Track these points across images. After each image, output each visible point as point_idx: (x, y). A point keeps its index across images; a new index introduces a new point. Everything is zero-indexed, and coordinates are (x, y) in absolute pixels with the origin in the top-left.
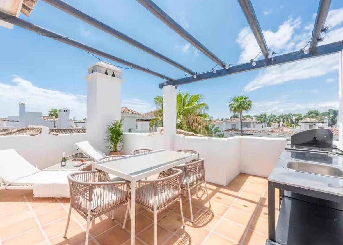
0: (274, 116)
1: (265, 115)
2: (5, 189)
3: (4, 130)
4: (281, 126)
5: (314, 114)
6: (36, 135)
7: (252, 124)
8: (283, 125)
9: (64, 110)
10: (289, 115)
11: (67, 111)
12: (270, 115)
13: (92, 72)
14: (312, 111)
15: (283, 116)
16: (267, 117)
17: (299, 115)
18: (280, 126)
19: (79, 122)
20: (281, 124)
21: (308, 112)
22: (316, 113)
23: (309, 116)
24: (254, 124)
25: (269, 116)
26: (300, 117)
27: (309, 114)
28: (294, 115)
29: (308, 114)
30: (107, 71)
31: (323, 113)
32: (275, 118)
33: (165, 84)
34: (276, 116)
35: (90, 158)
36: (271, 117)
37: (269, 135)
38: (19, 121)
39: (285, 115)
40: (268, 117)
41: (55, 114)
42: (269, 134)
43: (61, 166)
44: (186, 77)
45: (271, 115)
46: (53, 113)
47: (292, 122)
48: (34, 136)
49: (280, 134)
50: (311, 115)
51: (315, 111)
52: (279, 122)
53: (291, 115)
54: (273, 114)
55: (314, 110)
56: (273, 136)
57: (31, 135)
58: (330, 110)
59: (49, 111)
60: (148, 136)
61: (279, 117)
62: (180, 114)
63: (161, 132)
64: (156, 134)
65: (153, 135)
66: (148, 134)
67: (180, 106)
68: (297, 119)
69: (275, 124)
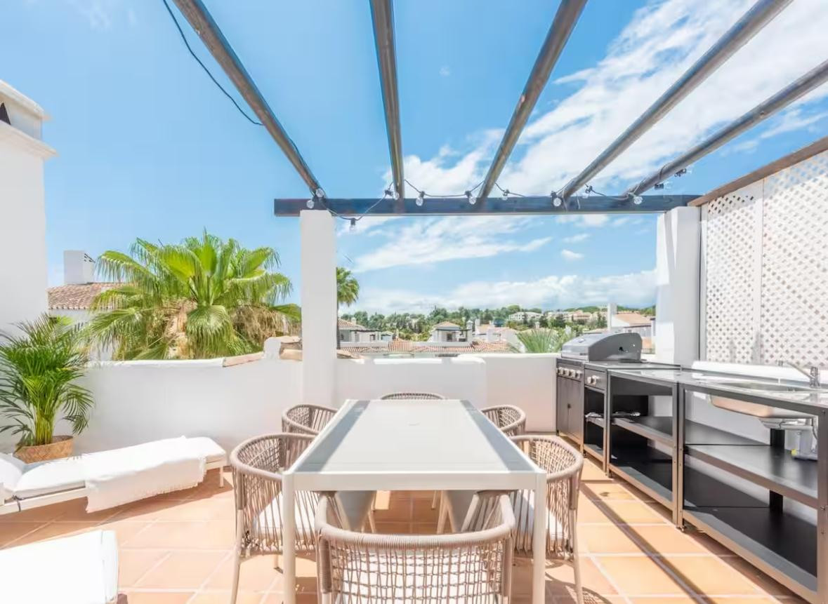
0: (381, 317)
1: (365, 314)
4: (397, 337)
5: (442, 315)
7: (353, 333)
8: (400, 334)
10: (406, 315)
12: (374, 314)
14: (439, 310)
15: (395, 318)
16: (369, 319)
17: (420, 316)
20: (397, 333)
21: (434, 312)
22: (443, 312)
24: (358, 332)
25: (373, 317)
26: (423, 321)
27: (435, 316)
28: (414, 317)
29: (432, 316)
31: (454, 314)
32: (383, 320)
33: (311, 204)
34: (384, 317)
36: (376, 320)
37: (386, 356)
39: (399, 316)
40: (371, 320)
44: (388, 197)
47: (414, 331)
49: (404, 352)
50: (438, 317)
51: (443, 310)
52: (392, 330)
53: (409, 315)
54: (378, 314)
56: (392, 358)
58: (461, 309)
60: (224, 366)
61: (390, 319)
62: (211, 303)
63: (281, 351)
64: (263, 358)
65: (250, 361)
66: (225, 361)
67: (208, 279)
68: (419, 323)
69: (388, 332)
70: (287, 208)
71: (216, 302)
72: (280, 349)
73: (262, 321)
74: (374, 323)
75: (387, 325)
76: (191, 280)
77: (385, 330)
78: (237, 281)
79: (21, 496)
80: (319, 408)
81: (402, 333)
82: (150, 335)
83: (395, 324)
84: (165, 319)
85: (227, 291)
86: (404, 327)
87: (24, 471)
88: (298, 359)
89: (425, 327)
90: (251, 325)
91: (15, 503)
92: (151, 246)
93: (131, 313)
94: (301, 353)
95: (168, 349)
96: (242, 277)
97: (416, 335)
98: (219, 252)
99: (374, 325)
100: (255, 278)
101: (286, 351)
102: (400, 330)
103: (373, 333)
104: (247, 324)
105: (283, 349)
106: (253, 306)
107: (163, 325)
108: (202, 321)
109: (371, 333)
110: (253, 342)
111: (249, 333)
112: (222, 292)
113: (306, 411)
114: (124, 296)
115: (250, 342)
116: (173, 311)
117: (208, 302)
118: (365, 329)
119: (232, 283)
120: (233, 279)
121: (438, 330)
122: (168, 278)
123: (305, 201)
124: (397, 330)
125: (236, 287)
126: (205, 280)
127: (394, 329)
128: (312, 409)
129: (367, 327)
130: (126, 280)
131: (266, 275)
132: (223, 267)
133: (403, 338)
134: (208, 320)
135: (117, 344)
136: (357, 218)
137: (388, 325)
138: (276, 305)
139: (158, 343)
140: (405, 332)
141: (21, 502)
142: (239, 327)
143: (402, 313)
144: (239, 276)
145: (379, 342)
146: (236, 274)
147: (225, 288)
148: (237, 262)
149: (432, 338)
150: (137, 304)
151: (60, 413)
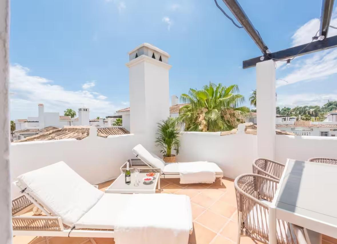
0: (288, 109)
2: (68, 236)
3: (26, 130)
5: (334, 105)
6: (83, 138)
8: (301, 118)
9: (84, 109)
10: (305, 107)
11: (87, 110)
13: (137, 56)
14: (332, 102)
15: (298, 109)
16: (280, 110)
17: (316, 107)
18: (299, 119)
19: (93, 121)
21: (327, 104)
23: (328, 108)
25: (283, 109)
26: (318, 109)
27: (328, 106)
28: (311, 107)
29: (327, 106)
30: (155, 54)
32: (290, 111)
33: (262, 58)
34: (290, 109)
35: (153, 168)
36: (285, 110)
38: (38, 122)
39: (301, 108)
41: (70, 114)
42: (293, 128)
43: (125, 182)
45: (285, 107)
46: (68, 113)
47: (312, 115)
48: (81, 139)
49: (306, 128)
50: (331, 107)
52: (296, 115)
53: (307, 107)
55: (333, 101)
57: (77, 139)
59: (65, 111)
60: (221, 135)
61: (294, 110)
62: (212, 108)
63: (246, 130)
64: (237, 133)
65: (231, 134)
66: (221, 133)
67: (211, 100)
68: (315, 111)
69: (294, 117)
70: (249, 64)
71: (214, 108)
72: (245, 129)
73: (230, 115)
74: (284, 112)
75: (292, 113)
76: (205, 101)
77: (291, 116)
78: (221, 99)
79: (165, 174)
80: (270, 161)
81: (303, 117)
82: (193, 121)
83: (298, 112)
84: (197, 115)
85: (218, 103)
86: (305, 113)
87: (165, 165)
88: (255, 134)
89: (319, 113)
90: (226, 117)
91: (163, 175)
92: (194, 90)
93: (188, 114)
94: (256, 132)
95: (199, 126)
96: (223, 98)
97: (313, 118)
98: (215, 89)
99: (284, 113)
100: (229, 97)
101: (248, 130)
102: (301, 116)
103: (284, 118)
104: (225, 116)
105: (247, 129)
106: (227, 109)
107: (197, 118)
108: (209, 116)
109: (283, 118)
110: (227, 123)
111: (225, 119)
112: (216, 104)
113: (264, 162)
114: (186, 108)
115: (226, 123)
116: (200, 112)
117: (211, 108)
118: (280, 116)
119: (220, 100)
120: (220, 99)
121: (333, 115)
122: (199, 101)
123: (259, 58)
124: (300, 115)
125: (221, 102)
126: (210, 100)
127: (297, 115)
128: (266, 161)
129: (280, 115)
130: (187, 103)
131: (233, 96)
132: (216, 95)
133: (303, 119)
134: (211, 115)
135: (185, 124)
136: (291, 58)
137: (294, 113)
138: (237, 107)
139: (195, 124)
140: (305, 117)
141: (165, 175)
142: (222, 117)
143: (303, 106)
144: (222, 97)
145: (288, 122)
146: (220, 96)
147: (217, 102)
148: (221, 92)
149: (328, 119)
150: (190, 111)
151: (173, 147)
